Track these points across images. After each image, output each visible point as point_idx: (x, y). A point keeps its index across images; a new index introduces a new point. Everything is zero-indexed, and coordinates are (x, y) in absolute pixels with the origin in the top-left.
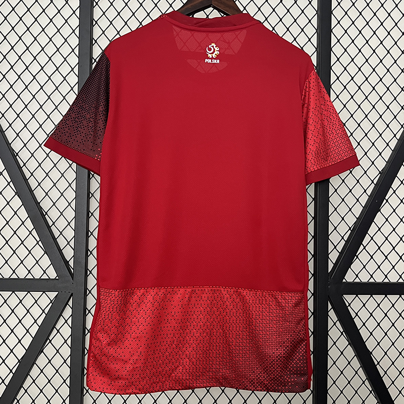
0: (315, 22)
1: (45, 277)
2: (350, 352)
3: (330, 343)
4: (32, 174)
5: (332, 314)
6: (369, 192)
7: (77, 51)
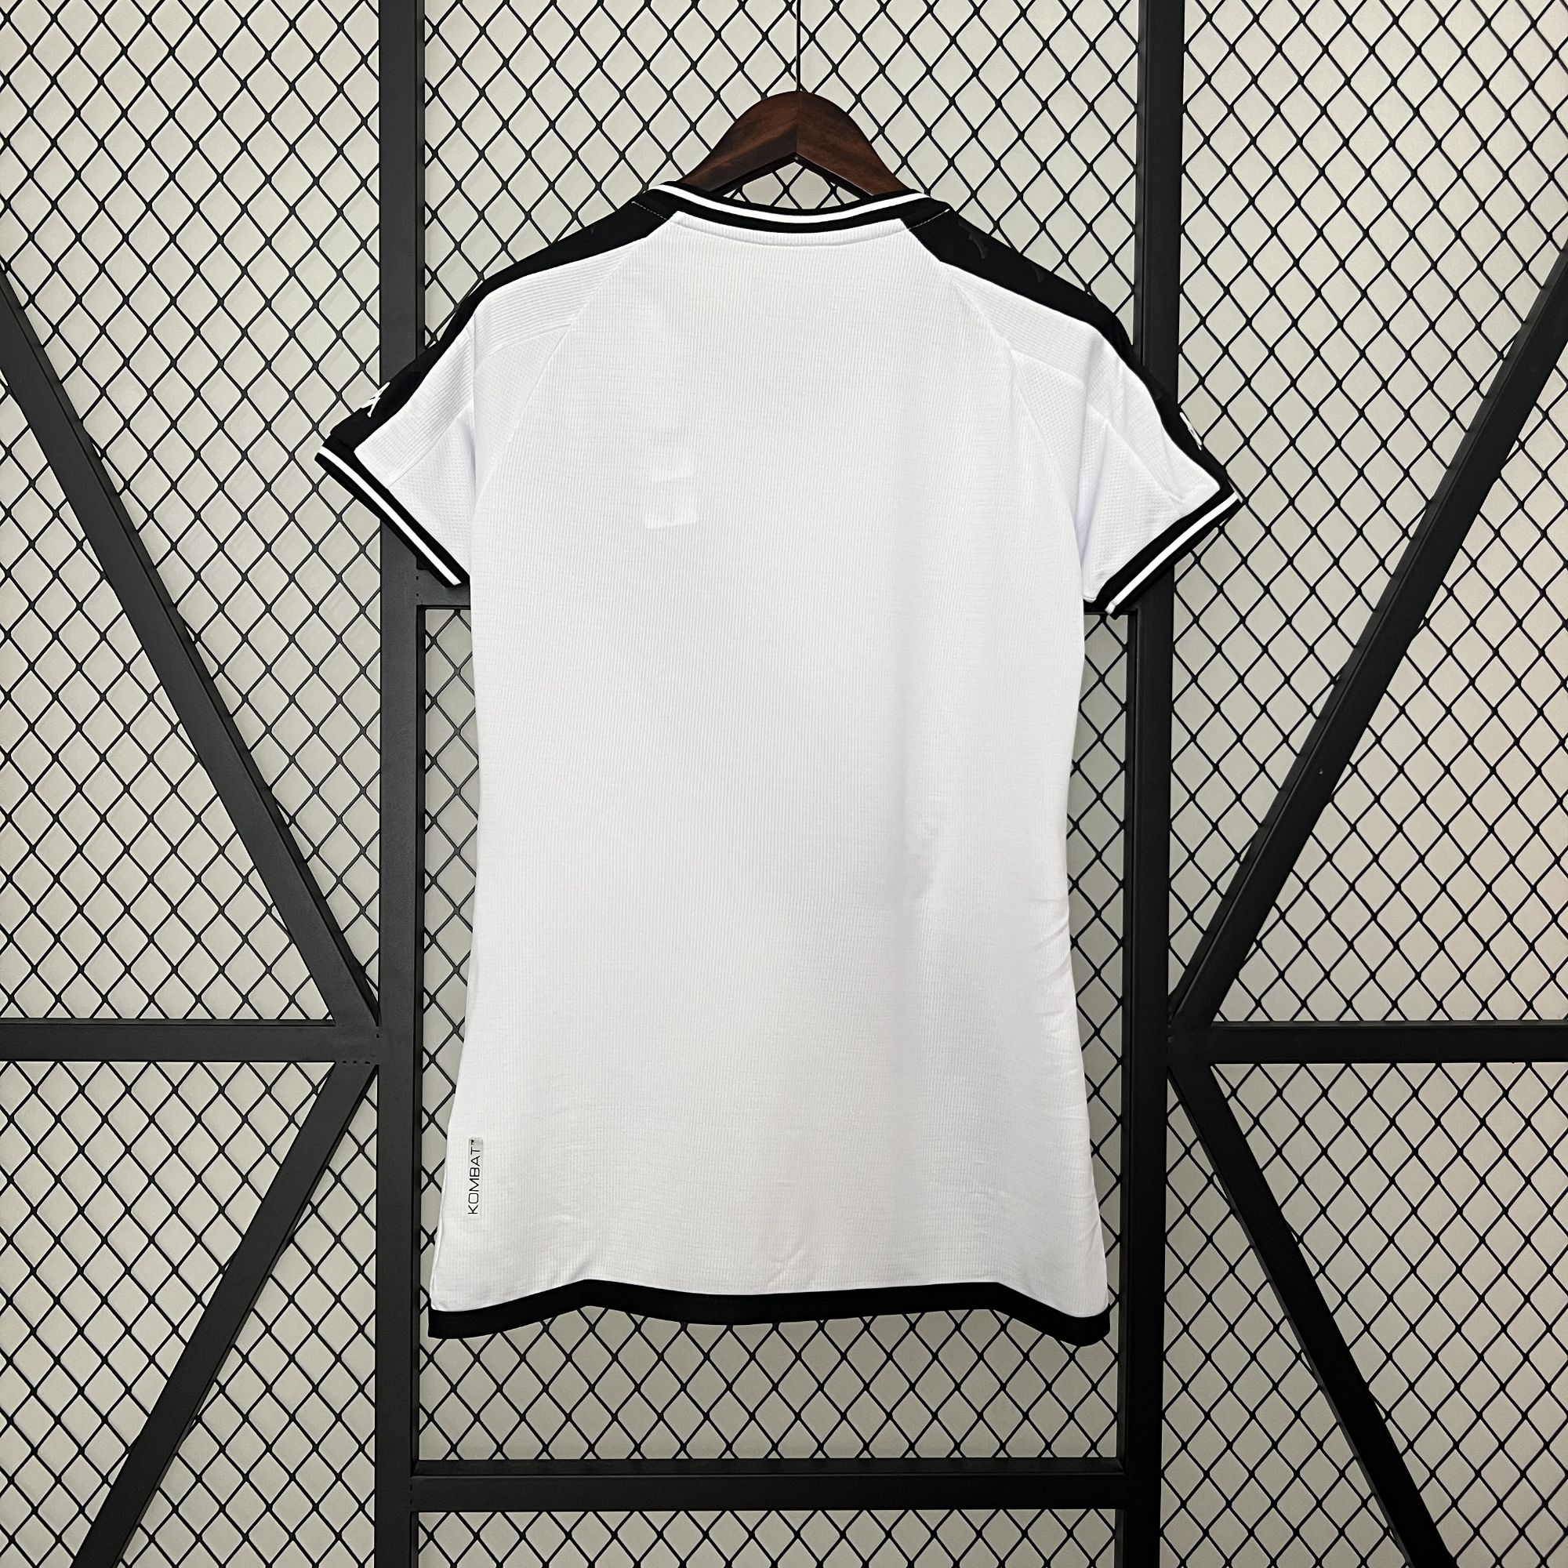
0: (1129, 199)
1: (293, 1014)
2: (1234, 1237)
3: (1173, 1209)
4: (245, 699)
5: (1179, 1121)
6: (1298, 741)
7: (374, 306)
